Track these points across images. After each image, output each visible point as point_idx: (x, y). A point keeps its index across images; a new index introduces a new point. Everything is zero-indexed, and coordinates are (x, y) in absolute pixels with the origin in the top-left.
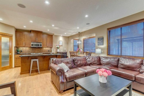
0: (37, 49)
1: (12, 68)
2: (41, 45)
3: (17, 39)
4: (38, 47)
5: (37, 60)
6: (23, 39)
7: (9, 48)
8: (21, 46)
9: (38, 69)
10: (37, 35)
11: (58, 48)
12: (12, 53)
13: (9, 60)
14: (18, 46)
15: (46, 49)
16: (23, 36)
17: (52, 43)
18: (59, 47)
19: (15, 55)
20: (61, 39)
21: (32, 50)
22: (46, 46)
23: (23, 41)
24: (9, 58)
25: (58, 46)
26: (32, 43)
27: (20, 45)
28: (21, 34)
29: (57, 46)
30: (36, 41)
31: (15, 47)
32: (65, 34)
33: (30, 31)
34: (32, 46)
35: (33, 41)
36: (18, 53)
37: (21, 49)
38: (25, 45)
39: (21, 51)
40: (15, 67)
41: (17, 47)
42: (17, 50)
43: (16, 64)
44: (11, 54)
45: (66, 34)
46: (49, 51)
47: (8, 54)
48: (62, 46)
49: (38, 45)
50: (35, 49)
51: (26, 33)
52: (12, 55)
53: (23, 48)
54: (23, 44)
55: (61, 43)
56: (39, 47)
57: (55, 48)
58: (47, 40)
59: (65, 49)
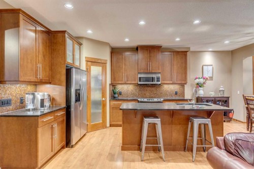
0: (149, 89)
1: (106, 127)
2: (158, 79)
3: (113, 68)
4: (152, 83)
5: (158, 121)
6: (124, 67)
7: (101, 87)
8: (120, 82)
9: (161, 145)
10: (150, 56)
11: (199, 85)
12: (106, 98)
13: (101, 111)
14: (115, 82)
15: (170, 88)
16: (124, 60)
17: (186, 73)
18: (204, 83)
19: (110, 101)
20: (208, 59)
21: (140, 91)
22: (171, 82)
23: (124, 72)
24: (101, 107)
25: (202, 81)
26: (139, 76)
27: (118, 81)
28: (120, 57)
29: (197, 81)
30: (147, 69)
31: (110, 85)
32: (227, 42)
33: (136, 49)
34: (139, 83)
35: (142, 71)
36: (114, 98)
37: (119, 88)
38: (127, 81)
39: (120, 93)
40: (111, 126)
41: (113, 85)
42: (113, 90)
43: (111, 119)
44: (104, 99)
45: (228, 44)
46: (176, 93)
47: (100, 99)
48: (211, 78)
49: (153, 79)
50: (146, 88)
51: (127, 54)
52: (106, 100)
53: (123, 86)
54: (123, 78)
55: (208, 71)
56: (154, 83)
57: (192, 85)
58: (172, 65)
59: (223, 89)
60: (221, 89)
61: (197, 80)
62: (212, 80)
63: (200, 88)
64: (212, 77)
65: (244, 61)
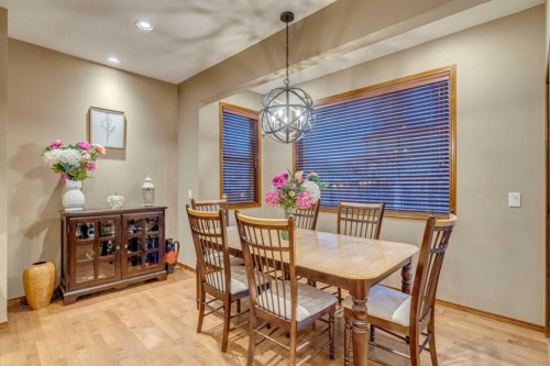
18: (85, 166)
55: (109, 131)
59: (151, 186)
60: (146, 185)
61: (57, 153)
62: (123, 158)
63: (69, 183)
64: (123, 149)
65: (200, 111)
